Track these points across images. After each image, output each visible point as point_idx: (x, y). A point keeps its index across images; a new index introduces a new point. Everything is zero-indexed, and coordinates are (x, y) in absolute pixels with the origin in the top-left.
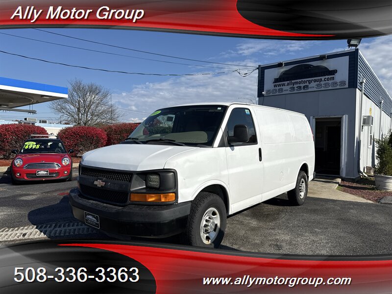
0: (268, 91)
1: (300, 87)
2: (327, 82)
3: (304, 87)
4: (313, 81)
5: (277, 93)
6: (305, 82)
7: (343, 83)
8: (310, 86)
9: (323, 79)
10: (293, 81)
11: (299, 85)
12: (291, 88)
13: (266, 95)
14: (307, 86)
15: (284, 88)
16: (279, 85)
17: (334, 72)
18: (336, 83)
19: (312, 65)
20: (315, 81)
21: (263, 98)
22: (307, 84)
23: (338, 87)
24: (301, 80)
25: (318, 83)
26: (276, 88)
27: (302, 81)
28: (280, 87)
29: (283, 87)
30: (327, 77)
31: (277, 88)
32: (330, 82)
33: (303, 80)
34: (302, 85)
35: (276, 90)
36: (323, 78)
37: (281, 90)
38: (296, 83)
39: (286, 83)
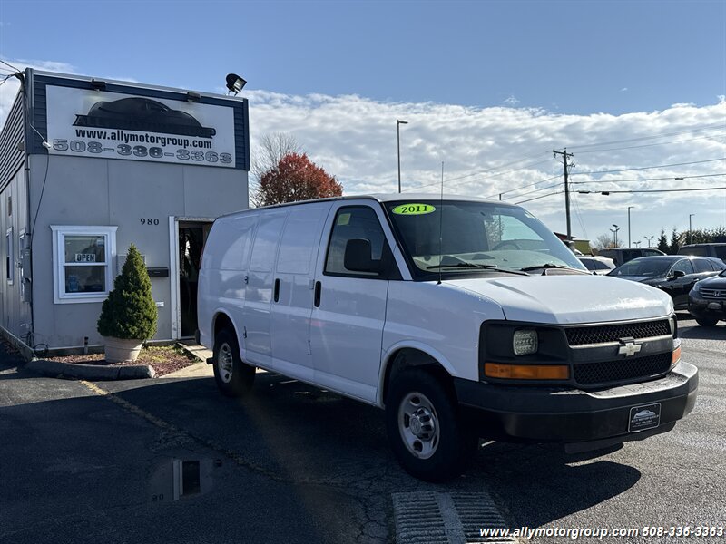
0: (60, 143)
1: (144, 149)
2: (198, 148)
3: (153, 150)
4: (170, 142)
5: (86, 153)
6: (153, 140)
7: (226, 157)
8: (165, 149)
9: (191, 143)
10: (125, 132)
11: (139, 143)
12: (121, 146)
13: (54, 152)
14: (159, 150)
15: (105, 143)
16: (91, 134)
17: (209, 133)
18: (215, 155)
19: (167, 108)
20: (175, 142)
21: (46, 157)
22: (159, 145)
23: (219, 164)
24: (144, 133)
25: (182, 147)
26: (81, 138)
27: (147, 136)
28: (92, 139)
29: (101, 141)
30: (198, 139)
31: (86, 140)
32: (205, 150)
33: (150, 134)
34: (148, 146)
35: (82, 144)
36: (191, 139)
37: (97, 147)
38: (134, 138)
39: (109, 132)
